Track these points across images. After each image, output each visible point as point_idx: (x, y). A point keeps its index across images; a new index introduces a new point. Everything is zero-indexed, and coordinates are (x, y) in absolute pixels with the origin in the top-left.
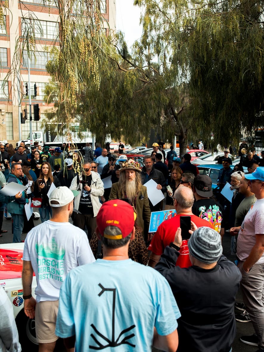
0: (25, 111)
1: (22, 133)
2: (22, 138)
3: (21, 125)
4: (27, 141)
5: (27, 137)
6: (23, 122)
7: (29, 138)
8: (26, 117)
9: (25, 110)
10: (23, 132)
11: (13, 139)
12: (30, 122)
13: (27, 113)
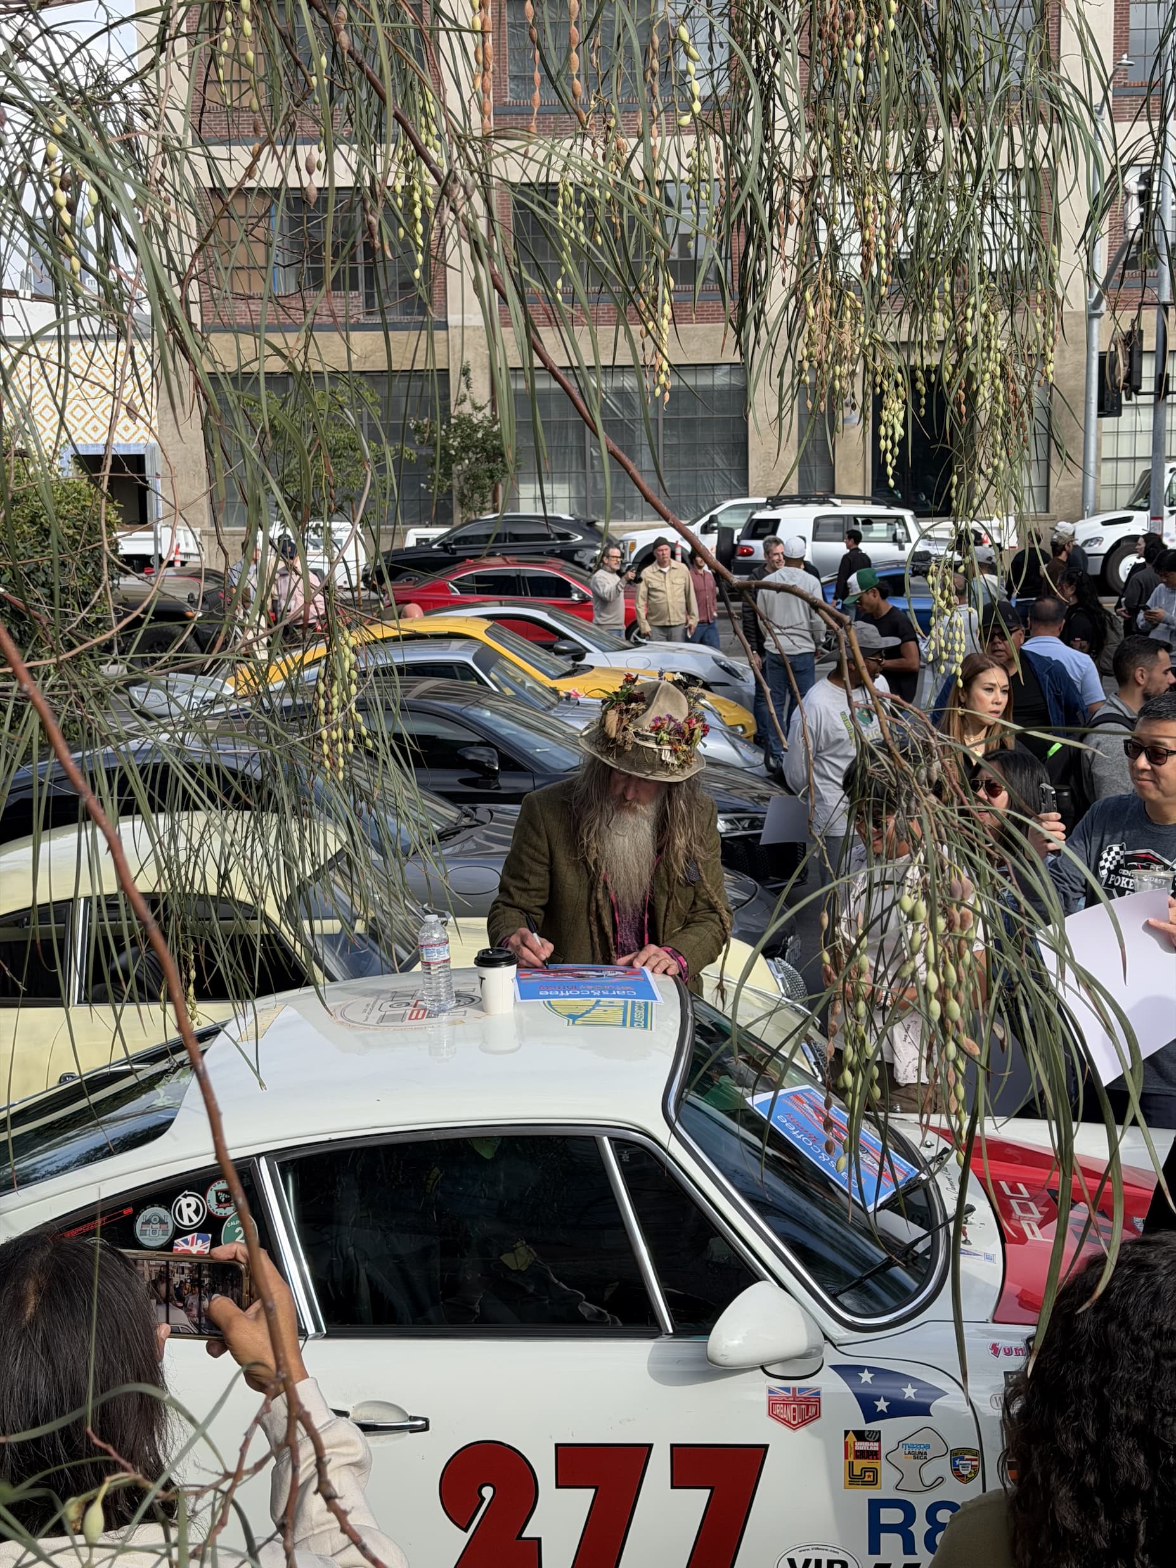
0: (1132, 340)
1: (1098, 469)
2: (1097, 498)
3: (1099, 428)
4: (1128, 520)
5: (1125, 496)
6: (1109, 406)
7: (1138, 503)
8: (1135, 376)
9: (1130, 334)
10: (1107, 468)
11: (1047, 511)
12: (1155, 405)
13: (1141, 353)
